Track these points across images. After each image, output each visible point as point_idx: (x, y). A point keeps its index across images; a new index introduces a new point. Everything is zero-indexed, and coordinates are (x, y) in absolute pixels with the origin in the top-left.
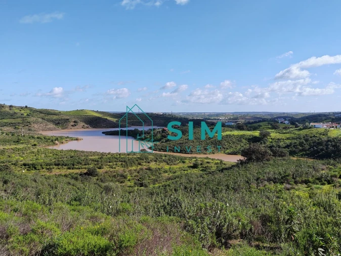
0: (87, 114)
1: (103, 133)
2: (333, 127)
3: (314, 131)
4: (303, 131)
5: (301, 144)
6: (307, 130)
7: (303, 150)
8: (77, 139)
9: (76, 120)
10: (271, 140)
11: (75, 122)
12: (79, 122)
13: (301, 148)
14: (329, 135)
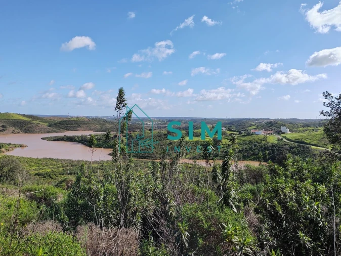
0: (12, 118)
1: (42, 139)
2: (269, 134)
3: (256, 137)
4: (247, 137)
5: (251, 149)
6: (250, 137)
7: (253, 154)
8: (21, 146)
9: (4, 124)
10: (222, 146)
11: (3, 126)
12: (8, 126)
13: (252, 153)
14: (268, 141)
